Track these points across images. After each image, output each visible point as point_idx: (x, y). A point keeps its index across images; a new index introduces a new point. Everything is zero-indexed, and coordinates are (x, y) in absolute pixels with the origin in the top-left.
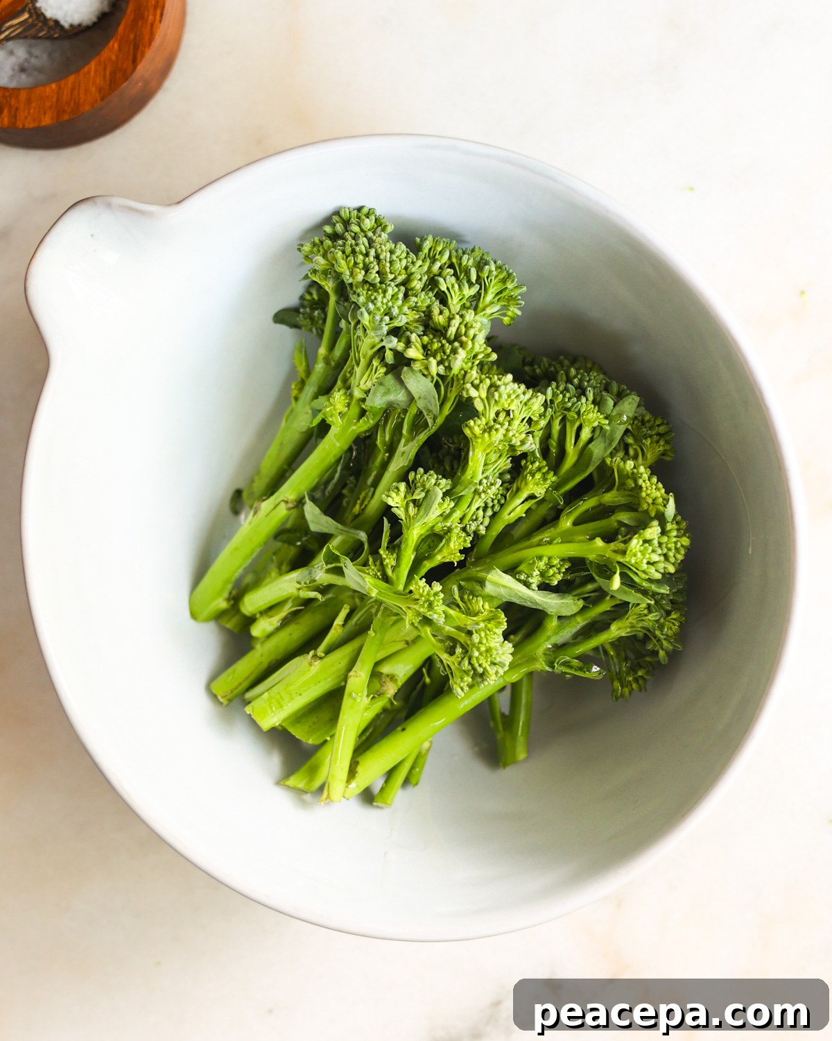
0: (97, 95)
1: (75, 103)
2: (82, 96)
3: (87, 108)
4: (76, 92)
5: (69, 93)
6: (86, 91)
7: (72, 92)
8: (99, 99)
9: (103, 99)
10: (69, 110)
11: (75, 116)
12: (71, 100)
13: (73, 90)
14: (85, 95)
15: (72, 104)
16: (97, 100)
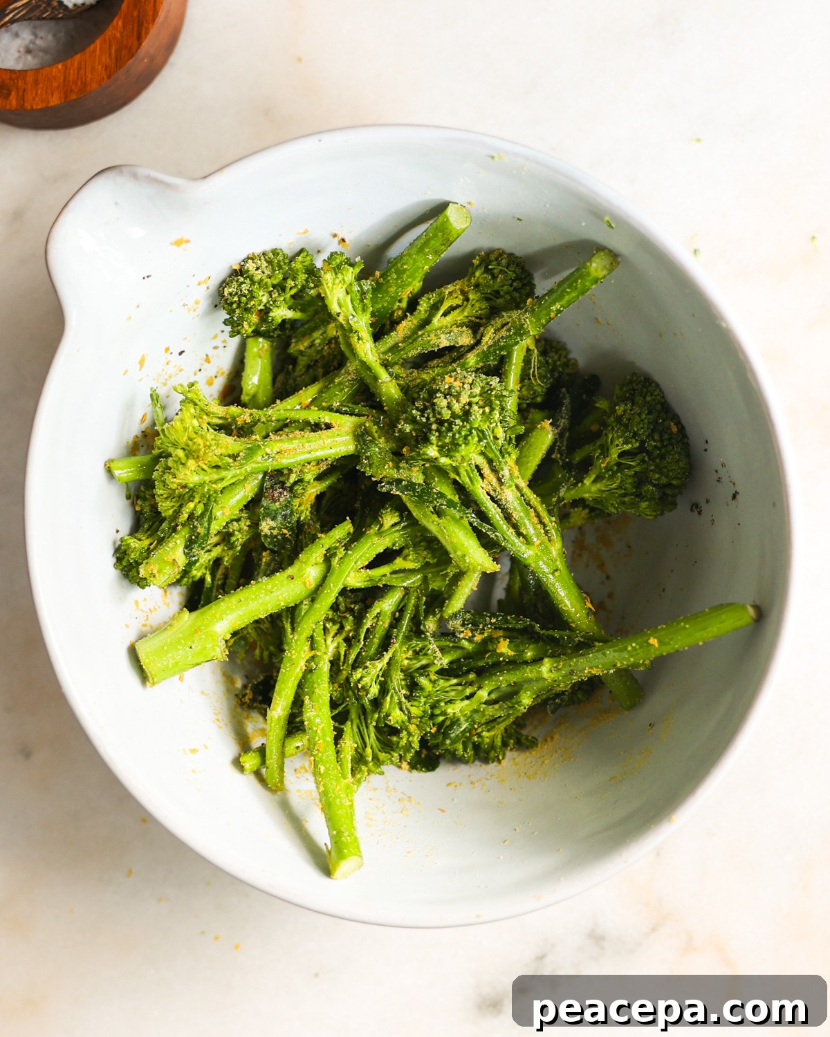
0: (104, 73)
1: (82, 83)
2: (89, 75)
3: (94, 86)
4: (82, 72)
5: (76, 72)
6: (93, 68)
7: (78, 71)
8: (105, 77)
9: (109, 77)
10: (76, 90)
11: (83, 95)
12: (78, 79)
13: (79, 68)
14: (92, 74)
15: (79, 83)
16: (103, 78)
